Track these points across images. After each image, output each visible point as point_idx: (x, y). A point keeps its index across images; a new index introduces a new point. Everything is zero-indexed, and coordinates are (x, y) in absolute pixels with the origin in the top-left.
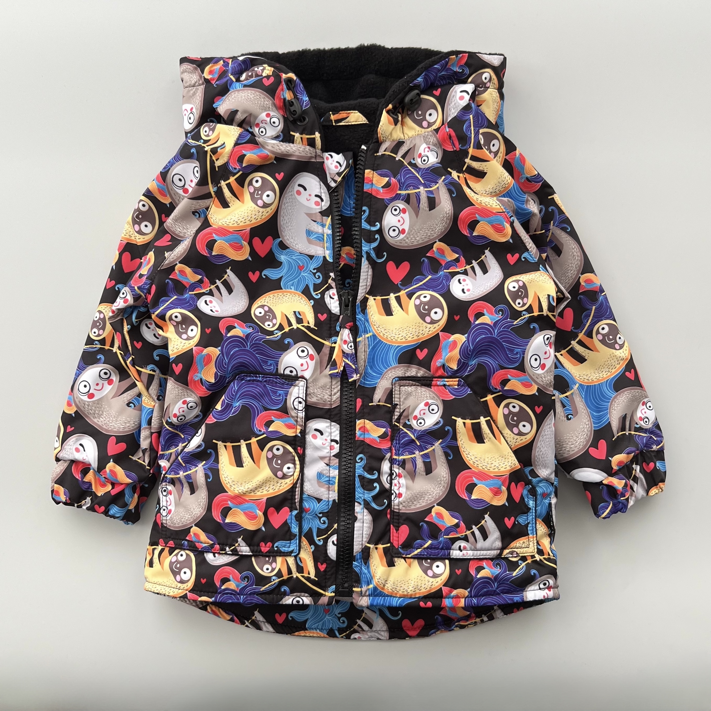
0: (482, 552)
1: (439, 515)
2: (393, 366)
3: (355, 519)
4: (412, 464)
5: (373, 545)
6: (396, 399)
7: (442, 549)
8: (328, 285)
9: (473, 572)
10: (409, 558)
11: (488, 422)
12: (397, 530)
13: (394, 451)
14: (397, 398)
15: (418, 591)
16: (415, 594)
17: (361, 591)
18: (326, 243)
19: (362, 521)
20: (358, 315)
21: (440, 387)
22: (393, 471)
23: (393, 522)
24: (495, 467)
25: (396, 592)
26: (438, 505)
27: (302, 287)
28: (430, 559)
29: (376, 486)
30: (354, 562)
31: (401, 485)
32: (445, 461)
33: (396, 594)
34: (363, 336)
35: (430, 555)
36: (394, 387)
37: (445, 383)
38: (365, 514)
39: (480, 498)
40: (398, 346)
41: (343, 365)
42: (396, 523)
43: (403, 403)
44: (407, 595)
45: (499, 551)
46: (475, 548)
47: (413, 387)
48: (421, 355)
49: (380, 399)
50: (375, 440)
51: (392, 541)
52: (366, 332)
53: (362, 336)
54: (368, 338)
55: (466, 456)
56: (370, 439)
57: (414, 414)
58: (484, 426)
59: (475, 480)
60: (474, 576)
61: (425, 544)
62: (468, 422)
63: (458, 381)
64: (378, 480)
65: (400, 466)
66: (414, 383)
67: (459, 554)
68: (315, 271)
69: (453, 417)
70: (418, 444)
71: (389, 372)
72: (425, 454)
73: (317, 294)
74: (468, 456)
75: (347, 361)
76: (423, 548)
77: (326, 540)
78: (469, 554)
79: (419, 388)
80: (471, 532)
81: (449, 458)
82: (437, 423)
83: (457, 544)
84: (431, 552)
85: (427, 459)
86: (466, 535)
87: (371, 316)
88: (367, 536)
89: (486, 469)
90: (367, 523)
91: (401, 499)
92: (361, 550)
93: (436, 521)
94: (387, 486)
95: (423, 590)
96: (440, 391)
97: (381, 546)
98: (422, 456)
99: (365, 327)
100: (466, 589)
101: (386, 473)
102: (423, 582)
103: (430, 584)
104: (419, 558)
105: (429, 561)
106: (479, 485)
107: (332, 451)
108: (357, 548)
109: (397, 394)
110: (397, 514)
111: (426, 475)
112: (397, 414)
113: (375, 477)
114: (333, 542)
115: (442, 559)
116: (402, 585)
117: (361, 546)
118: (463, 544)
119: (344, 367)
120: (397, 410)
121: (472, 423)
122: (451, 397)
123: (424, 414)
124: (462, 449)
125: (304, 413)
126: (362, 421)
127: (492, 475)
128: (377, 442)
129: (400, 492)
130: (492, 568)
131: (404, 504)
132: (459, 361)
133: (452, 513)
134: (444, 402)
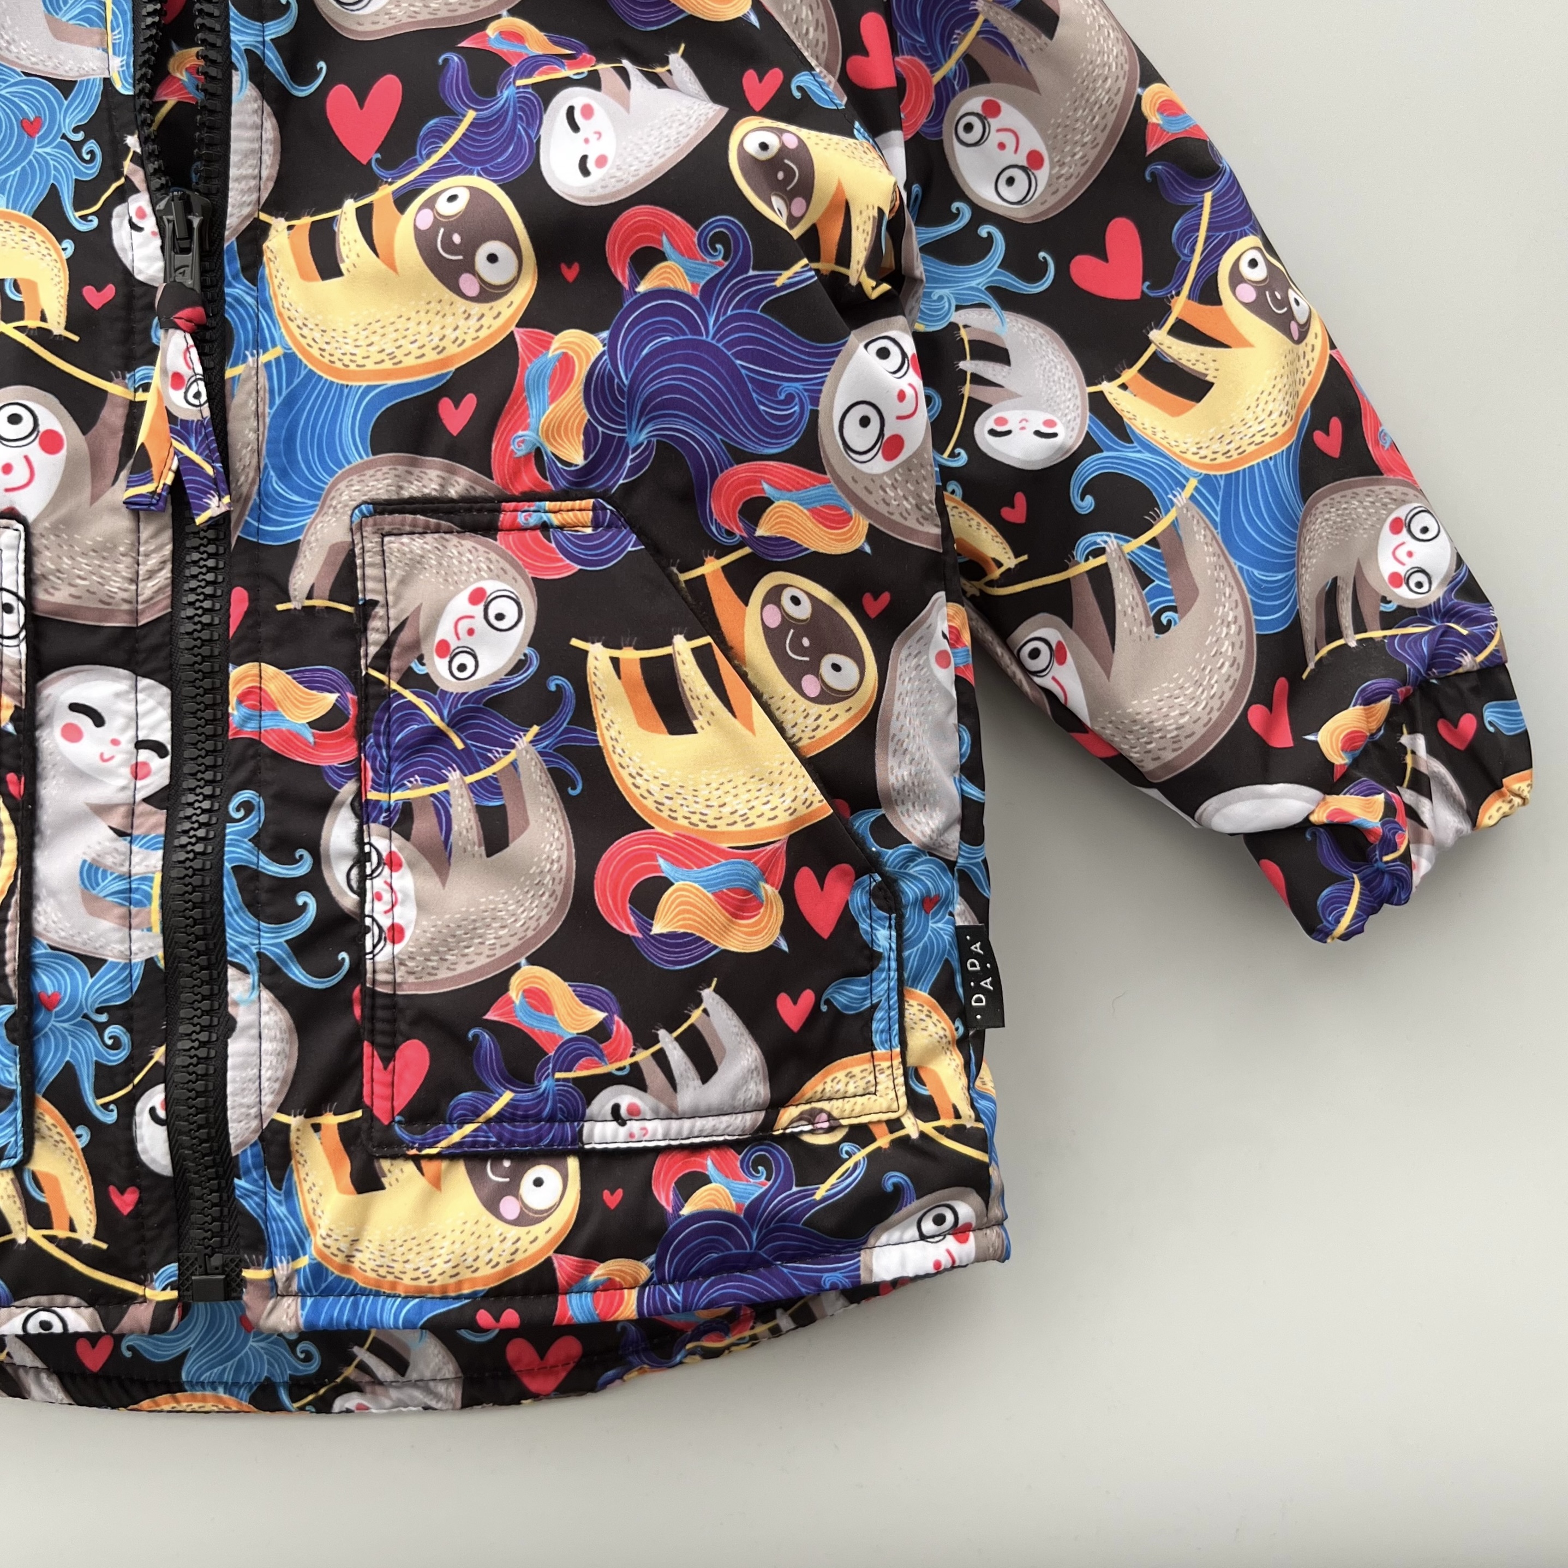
0: (699, 1123)
1: (538, 999)
3: (229, 1025)
4: (435, 820)
5: (300, 1118)
6: (370, 585)
7: (551, 1119)
8: (122, 180)
9: (664, 1196)
10: (430, 1157)
11: (703, 658)
12: (387, 1060)
13: (370, 774)
14: (375, 579)
15: (467, 1274)
16: (459, 1284)
17: (273, 1279)
18: (113, 30)
19: (254, 1032)
20: (230, 285)
21: (527, 534)
22: (367, 848)
23: (372, 1032)
24: (736, 817)
25: (390, 1278)
26: (532, 960)
27: (35, 196)
28: (508, 1156)
29: (305, 904)
30: (236, 1181)
31: (400, 896)
32: (556, 804)
33: (393, 1285)
34: (250, 359)
35: (510, 1143)
36: (357, 538)
37: (545, 517)
38: (265, 1007)
39: (681, 930)
40: (369, 389)
41: (174, 467)
42: (383, 1033)
43: (398, 598)
44: (431, 1290)
45: (762, 1115)
46: (673, 1109)
47: (429, 537)
48: (457, 417)
49: (312, 587)
50: (296, 736)
51: (367, 1100)
52: (259, 345)
53: (245, 359)
54: (268, 365)
55: (629, 781)
56: (279, 732)
57: (439, 636)
58: (688, 669)
59: (666, 868)
60: (670, 1209)
61: (490, 1106)
62: (630, 655)
63: (594, 509)
64: (314, 882)
65: (394, 829)
66: (433, 521)
67: (616, 1134)
68: (80, 136)
69: (575, 642)
70: (460, 745)
71: (342, 485)
72: (485, 779)
73: (84, 218)
74: (639, 781)
75: (184, 449)
76: (482, 1119)
77: (127, 1107)
78: (652, 1132)
79: (453, 539)
80: (654, 1055)
81: (571, 792)
82: (520, 666)
83: (603, 1102)
84: (514, 1134)
85: (491, 799)
86: (635, 1067)
87: (280, 286)
88: (277, 1086)
89: (702, 826)
90: (274, 1039)
91: (399, 948)
92: (255, 1137)
93: (525, 1019)
94: (348, 900)
95: (485, 1271)
96: (524, 549)
97: (330, 1120)
98: (471, 786)
99: (258, 329)
100: (640, 1257)
101: (343, 855)
102: (484, 1241)
103: (508, 1246)
104: (469, 1156)
105: (507, 1164)
106: (677, 885)
107: (140, 784)
109: (372, 565)
110: (386, 1001)
111: (489, 854)
112: (375, 638)
113: (301, 870)
114: (152, 1111)
115: (554, 1155)
116: (411, 1256)
117: (254, 1124)
118: (626, 1097)
119: (178, 473)
120: (375, 624)
121: (643, 661)
122: (567, 566)
123: (471, 632)
124: (616, 759)
125: (23, 646)
126: (249, 668)
127: (724, 846)
128: (306, 743)
129: (396, 921)
130: (737, 1178)
131: (411, 964)
132: (589, 433)
133: (584, 987)
134: (542, 588)
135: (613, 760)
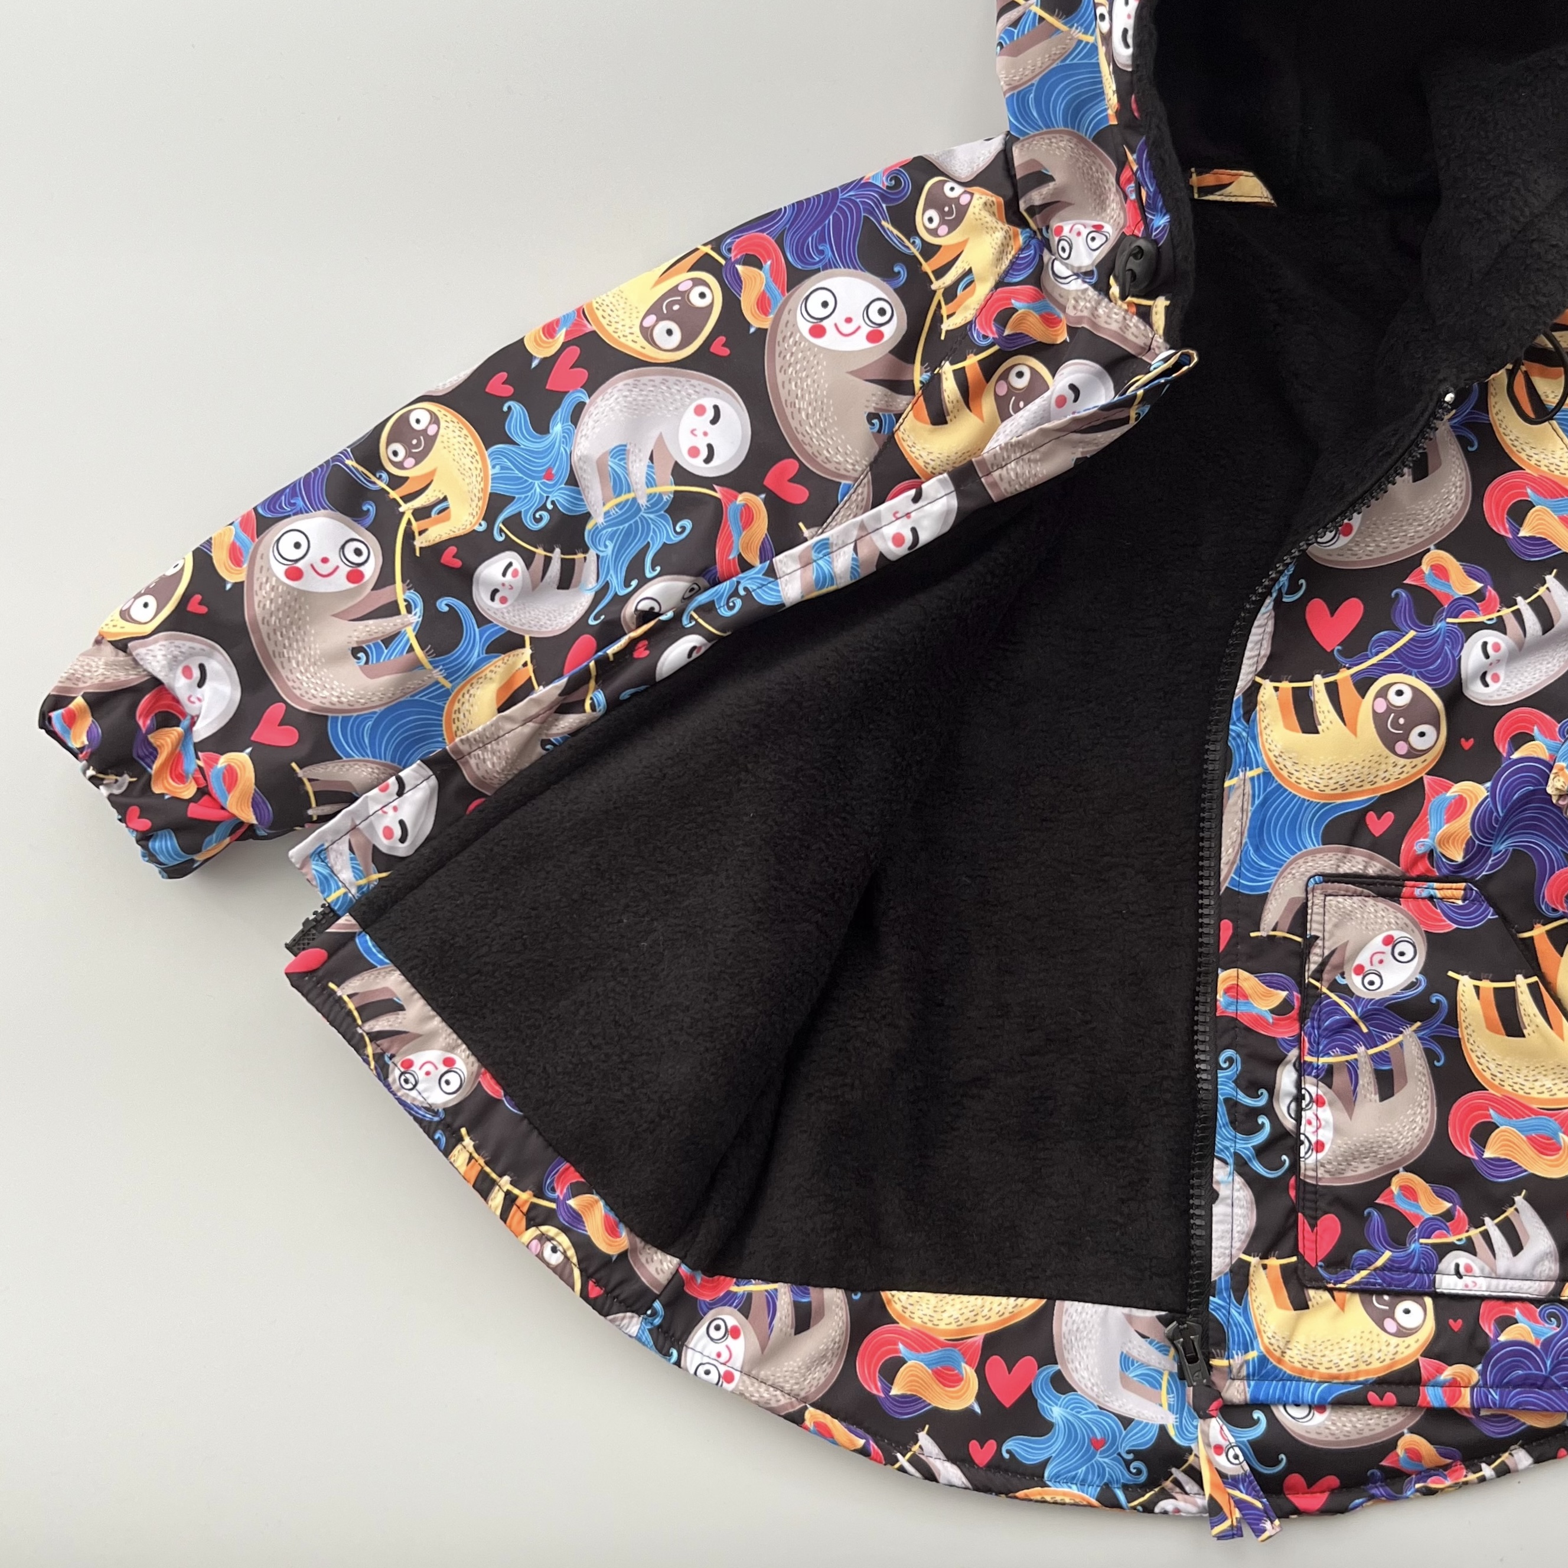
0: (1510, 1283)
1: (1409, 1193)
2: (1311, 847)
3: (1214, 1196)
4: (1348, 1078)
5: (1257, 1259)
6: (1315, 926)
7: (1416, 1271)
9: (1488, 1328)
10: (1340, 1290)
11: (1533, 988)
12: (1313, 1226)
13: (1307, 1045)
14: (1318, 922)
15: (1363, 1367)
16: (1358, 1374)
17: (1230, 1366)
19: (1230, 1201)
20: (1234, 724)
21: (1421, 903)
22: (1303, 1091)
23: (1303, 1207)
24: (1543, 1089)
25: (1310, 1368)
28: (1388, 1293)
29: (1263, 1124)
30: (1211, 1298)
31: (1323, 1123)
32: (1426, 1071)
33: (1311, 1373)
34: (1241, 774)
35: (1390, 1285)
36: (1310, 896)
37: (1432, 892)
38: (1237, 1186)
39: (1503, 1157)
42: (1310, 1208)
43: (1332, 935)
44: (1337, 1377)
45: (1554, 1285)
46: (1493, 1269)
47: (1355, 899)
48: (1379, 825)
49: (1277, 924)
50: (1263, 1018)
51: (1301, 1250)
52: (1248, 764)
53: (1238, 774)
54: (1252, 779)
55: (1476, 1060)
56: (1251, 1015)
57: (1357, 962)
58: (1525, 998)
59: (1494, 1116)
60: (1491, 1335)
61: (1377, 1260)
62: (1487, 985)
63: (1465, 889)
64: (1269, 1110)
65: (1322, 1080)
67: (1456, 1285)
69: (1451, 974)
70: (1365, 1030)
71: (1301, 861)
72: (1380, 1052)
74: (1482, 1060)
76: (1372, 1268)
78: (1479, 1286)
79: (1371, 901)
81: (1436, 1063)
82: (1412, 985)
83: (1449, 1262)
84: (1392, 1278)
85: (1383, 1065)
87: (1266, 728)
88: (1243, 1237)
89: (1521, 1092)
90: (1241, 1207)
91: (1320, 1156)
92: (1228, 1270)
93: (1403, 1205)
94: (1289, 1123)
95: (1376, 1365)
96: (1421, 912)
97: (1274, 1262)
98: (1373, 1058)
99: (1247, 752)
100: (1474, 1366)
101: (1288, 1094)
102: (1376, 1346)
103: (1392, 1350)
104: (1364, 1291)
105: (1386, 1297)
106: (1502, 1128)
108: (1220, 1264)
109: (1318, 914)
110: (1313, 1189)
111: (1381, 1100)
112: (1315, 959)
113: (1261, 1102)
115: (1417, 1295)
116: (1327, 1352)
117: (1228, 1260)
118: (1464, 1260)
120: (1317, 950)
121: (1495, 989)
122: (1448, 925)
123: (1381, 962)
124: (1469, 1046)
126: (1232, 972)
127: (1535, 1106)
128: (1267, 1023)
129: (1320, 1138)
130: (1537, 1322)
131: (1328, 1166)
132: (1470, 844)
133: (1437, 1187)
134: (1432, 939)
135: (1467, 1047)
